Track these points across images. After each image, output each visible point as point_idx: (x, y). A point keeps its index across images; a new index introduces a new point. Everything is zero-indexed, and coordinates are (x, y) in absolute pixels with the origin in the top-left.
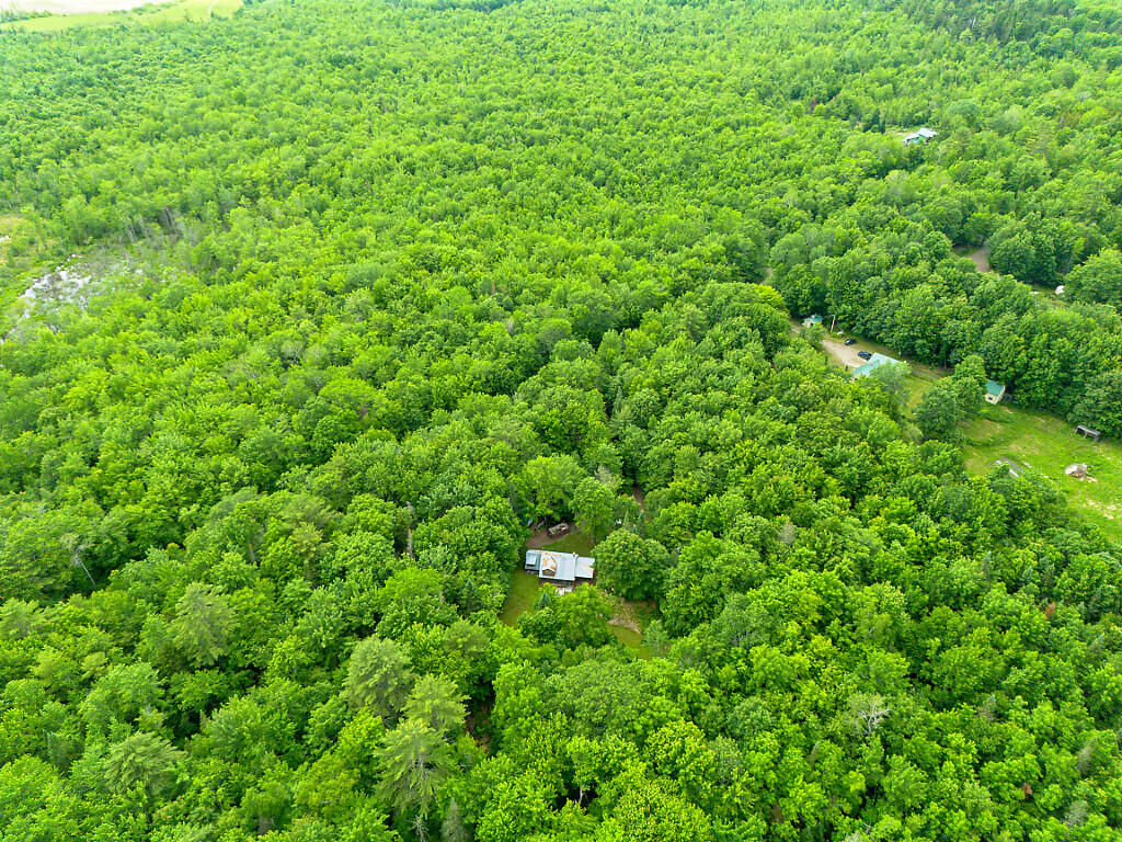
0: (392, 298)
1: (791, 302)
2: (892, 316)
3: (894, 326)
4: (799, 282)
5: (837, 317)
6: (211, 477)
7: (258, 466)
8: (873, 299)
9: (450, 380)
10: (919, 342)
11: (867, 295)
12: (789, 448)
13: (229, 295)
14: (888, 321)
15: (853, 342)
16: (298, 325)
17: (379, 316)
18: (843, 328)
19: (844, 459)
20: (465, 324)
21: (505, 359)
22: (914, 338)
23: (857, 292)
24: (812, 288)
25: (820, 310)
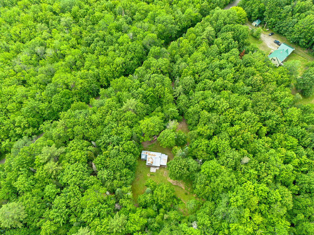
0: (80, 17)
1: (249, 14)
2: (293, 27)
3: (293, 31)
4: (254, 5)
5: (268, 23)
6: (12, 126)
7: (31, 119)
8: (285, 17)
9: (107, 68)
10: (302, 40)
11: (283, 15)
12: (248, 113)
13: (11, 16)
14: (290, 29)
15: (272, 34)
16: (42, 34)
17: (75, 29)
18: (269, 28)
19: (270, 117)
20: (112, 35)
21: (130, 56)
22: (300, 38)
23: (279, 12)
24: (259, 9)
25: (261, 18)
